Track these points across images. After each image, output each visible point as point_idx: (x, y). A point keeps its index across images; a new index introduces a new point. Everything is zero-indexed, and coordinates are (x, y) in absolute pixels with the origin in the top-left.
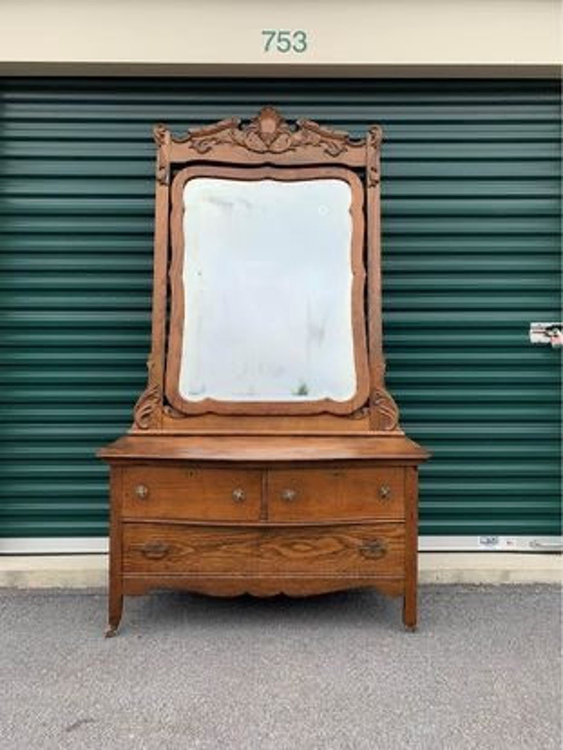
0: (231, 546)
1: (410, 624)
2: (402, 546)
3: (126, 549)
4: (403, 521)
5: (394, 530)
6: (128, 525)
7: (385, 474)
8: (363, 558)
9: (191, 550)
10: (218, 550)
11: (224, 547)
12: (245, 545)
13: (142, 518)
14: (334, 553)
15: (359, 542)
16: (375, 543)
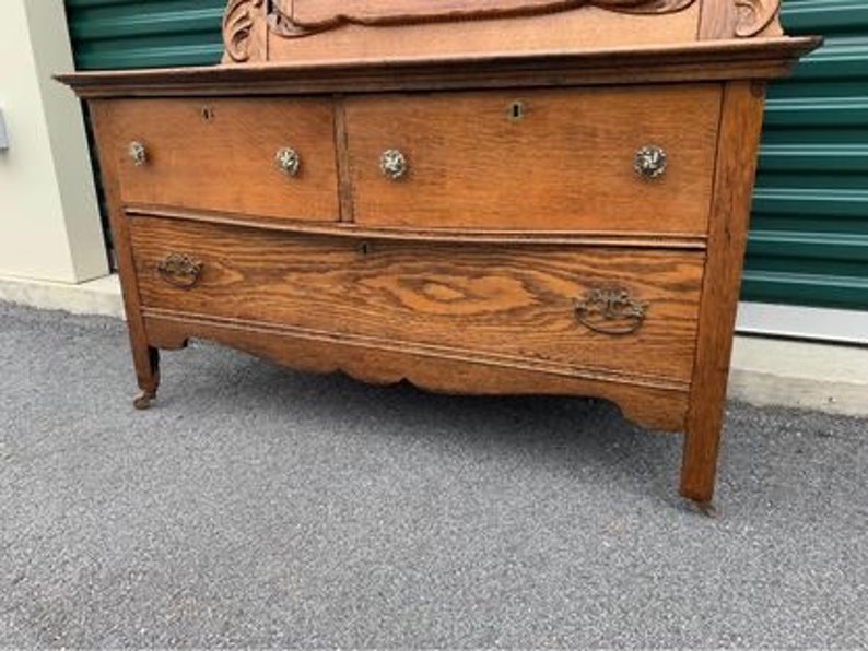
0: (304, 276)
1: (697, 496)
2: (693, 311)
3: (139, 265)
4: (702, 245)
5: (672, 267)
6: (135, 219)
7: (659, 111)
8: (582, 330)
9: (237, 277)
10: (284, 281)
11: (293, 277)
12: (330, 274)
13: (150, 206)
14: (512, 311)
15: (575, 292)
16: (615, 298)
